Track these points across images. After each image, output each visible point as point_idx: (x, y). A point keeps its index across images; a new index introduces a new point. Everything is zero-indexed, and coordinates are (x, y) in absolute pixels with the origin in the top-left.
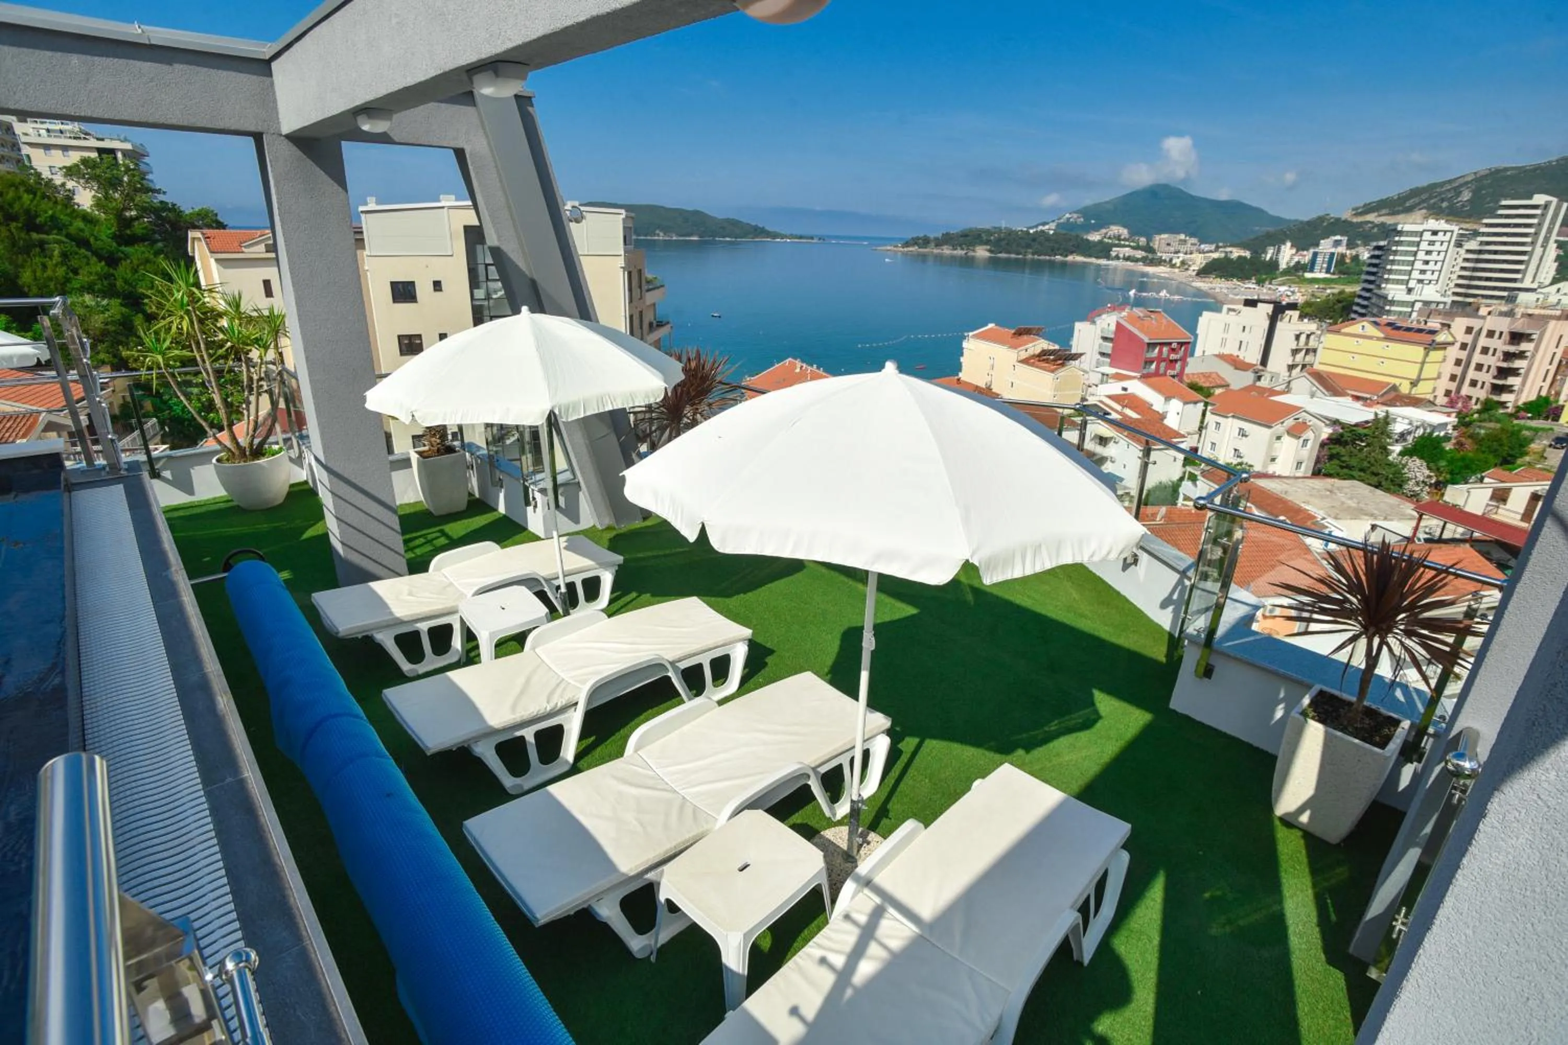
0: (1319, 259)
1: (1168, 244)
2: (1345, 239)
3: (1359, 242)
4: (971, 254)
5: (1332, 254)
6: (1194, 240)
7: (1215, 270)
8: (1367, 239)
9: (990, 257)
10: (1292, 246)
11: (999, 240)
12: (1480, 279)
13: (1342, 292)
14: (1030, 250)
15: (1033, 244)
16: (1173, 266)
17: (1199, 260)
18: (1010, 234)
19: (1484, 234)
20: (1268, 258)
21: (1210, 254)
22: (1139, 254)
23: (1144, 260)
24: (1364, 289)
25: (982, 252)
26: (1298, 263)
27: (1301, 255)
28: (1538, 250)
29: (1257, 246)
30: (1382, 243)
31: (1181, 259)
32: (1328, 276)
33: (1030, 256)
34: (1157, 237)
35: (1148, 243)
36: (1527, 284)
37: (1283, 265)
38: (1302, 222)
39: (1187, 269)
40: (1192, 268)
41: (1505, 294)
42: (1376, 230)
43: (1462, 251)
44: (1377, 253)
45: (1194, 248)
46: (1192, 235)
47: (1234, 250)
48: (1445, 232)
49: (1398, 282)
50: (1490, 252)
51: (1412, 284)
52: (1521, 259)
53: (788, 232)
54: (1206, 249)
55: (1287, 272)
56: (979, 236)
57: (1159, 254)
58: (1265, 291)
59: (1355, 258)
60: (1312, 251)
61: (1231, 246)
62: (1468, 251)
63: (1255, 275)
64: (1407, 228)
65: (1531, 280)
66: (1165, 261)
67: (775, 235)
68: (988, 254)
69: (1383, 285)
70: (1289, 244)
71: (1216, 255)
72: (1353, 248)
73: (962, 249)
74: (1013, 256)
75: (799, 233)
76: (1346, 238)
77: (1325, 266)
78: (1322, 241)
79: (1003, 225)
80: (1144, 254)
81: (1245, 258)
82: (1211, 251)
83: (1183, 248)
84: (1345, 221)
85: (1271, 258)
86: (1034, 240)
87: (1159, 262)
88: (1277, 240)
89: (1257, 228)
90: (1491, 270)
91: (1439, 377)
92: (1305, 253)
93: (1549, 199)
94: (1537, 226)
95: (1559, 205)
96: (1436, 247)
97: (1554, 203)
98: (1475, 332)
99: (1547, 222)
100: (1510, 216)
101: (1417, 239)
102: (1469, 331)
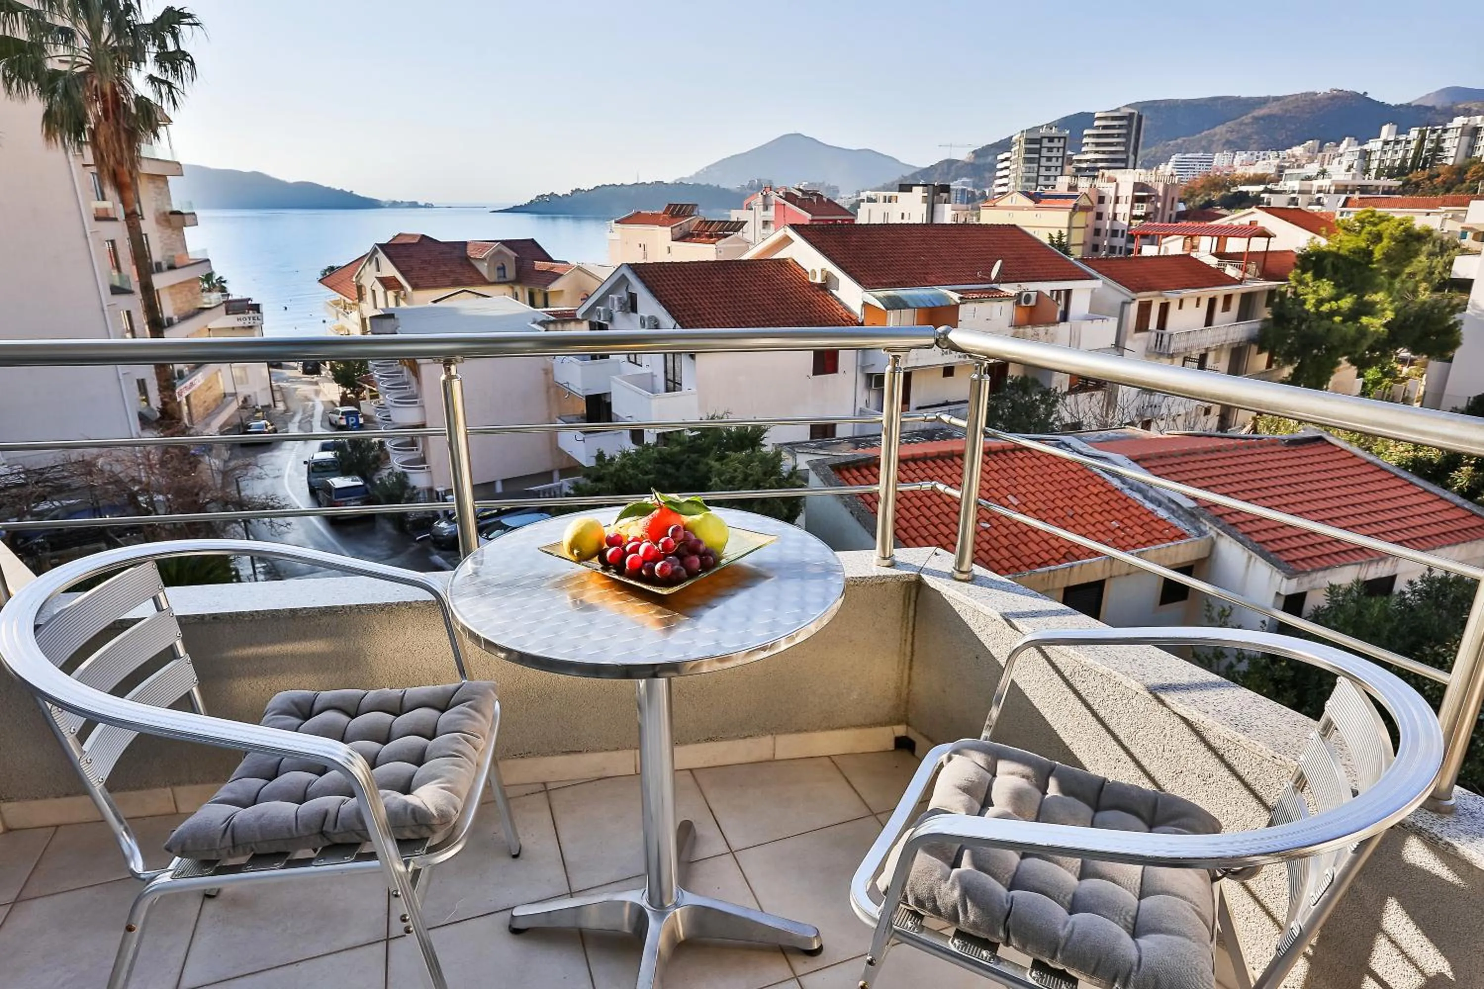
91: (1087, 226)
93: (1133, 111)
94: (1127, 136)
95: (1140, 118)
96: (1054, 153)
97: (1136, 116)
98: (1107, 200)
99: (1134, 133)
100: (1105, 127)
101: (1038, 146)
102: (1101, 200)
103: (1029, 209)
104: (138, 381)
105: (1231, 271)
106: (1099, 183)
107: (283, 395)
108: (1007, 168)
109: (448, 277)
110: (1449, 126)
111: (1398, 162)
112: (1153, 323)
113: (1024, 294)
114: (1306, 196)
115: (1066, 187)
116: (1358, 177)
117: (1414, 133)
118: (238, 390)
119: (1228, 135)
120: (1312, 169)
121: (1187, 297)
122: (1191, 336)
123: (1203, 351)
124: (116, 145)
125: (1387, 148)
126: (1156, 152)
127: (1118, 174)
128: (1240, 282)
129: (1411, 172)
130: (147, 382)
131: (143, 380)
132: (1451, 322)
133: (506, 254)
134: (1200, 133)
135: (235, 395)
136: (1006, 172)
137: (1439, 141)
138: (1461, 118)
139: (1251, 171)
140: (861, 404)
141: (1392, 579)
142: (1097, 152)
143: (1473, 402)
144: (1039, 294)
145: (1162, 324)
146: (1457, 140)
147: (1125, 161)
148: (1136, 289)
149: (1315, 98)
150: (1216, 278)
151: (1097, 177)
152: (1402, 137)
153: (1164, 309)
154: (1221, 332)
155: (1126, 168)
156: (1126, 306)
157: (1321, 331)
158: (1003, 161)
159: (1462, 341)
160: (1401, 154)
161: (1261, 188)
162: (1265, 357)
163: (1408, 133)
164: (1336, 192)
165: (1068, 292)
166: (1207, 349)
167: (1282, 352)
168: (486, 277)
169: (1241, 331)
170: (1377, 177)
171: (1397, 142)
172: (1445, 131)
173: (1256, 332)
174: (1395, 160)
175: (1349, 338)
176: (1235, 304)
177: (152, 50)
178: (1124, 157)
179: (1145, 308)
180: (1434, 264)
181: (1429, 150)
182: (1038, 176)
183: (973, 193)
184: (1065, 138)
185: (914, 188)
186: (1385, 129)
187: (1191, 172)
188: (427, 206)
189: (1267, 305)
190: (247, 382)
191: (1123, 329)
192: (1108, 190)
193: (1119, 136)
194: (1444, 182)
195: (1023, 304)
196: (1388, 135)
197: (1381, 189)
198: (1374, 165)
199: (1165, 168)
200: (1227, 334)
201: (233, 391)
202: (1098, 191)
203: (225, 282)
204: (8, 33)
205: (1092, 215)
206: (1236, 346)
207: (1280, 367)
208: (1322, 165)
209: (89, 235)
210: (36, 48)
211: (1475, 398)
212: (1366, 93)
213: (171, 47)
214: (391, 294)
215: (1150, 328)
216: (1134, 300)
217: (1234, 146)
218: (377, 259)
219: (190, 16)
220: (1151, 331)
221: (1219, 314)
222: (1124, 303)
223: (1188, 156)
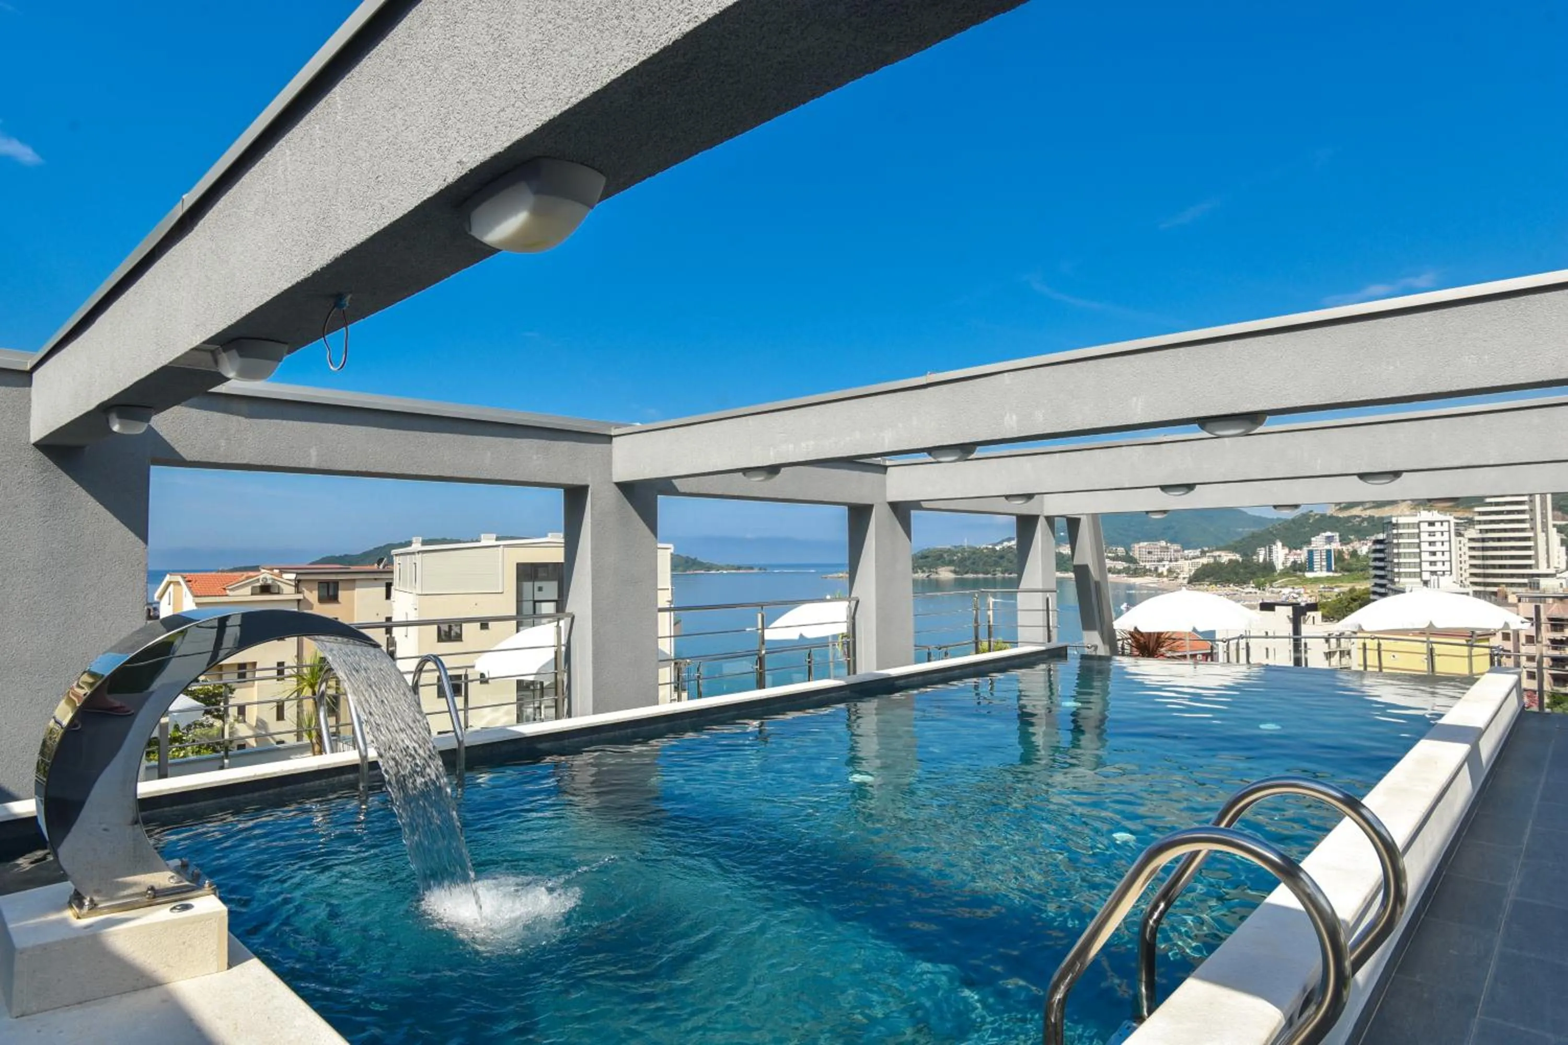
0: (1317, 558)
1: (1150, 553)
2: (1336, 535)
3: (1352, 537)
4: (933, 576)
5: (1329, 551)
6: (1176, 547)
7: (1208, 577)
8: (1361, 534)
9: (956, 579)
10: (1283, 545)
11: (963, 560)
12: (1494, 567)
13: (1352, 590)
14: (1000, 569)
15: (1001, 561)
16: (1160, 575)
17: (1187, 568)
18: (974, 553)
19: (1480, 522)
20: (1261, 560)
21: (1197, 560)
22: (1120, 565)
23: (1126, 571)
24: (1376, 585)
25: (945, 574)
26: (1295, 562)
27: (1295, 554)
28: (1541, 537)
29: (1247, 546)
30: (1381, 536)
31: (1167, 567)
32: (1331, 574)
33: (999, 575)
34: (1137, 546)
35: (1127, 553)
36: (1543, 569)
37: (1279, 567)
38: (1286, 521)
39: (1176, 578)
40: (1181, 576)
41: (1525, 581)
42: (1365, 524)
43: (1464, 540)
44: (1378, 547)
45: (1179, 555)
46: (1173, 541)
47: (1223, 554)
48: (1442, 522)
49: (1409, 575)
50: (1493, 539)
51: (1426, 576)
52: (1526, 545)
53: (723, 563)
54: (1191, 555)
55: (1286, 573)
56: (941, 556)
57: (1141, 564)
58: (1268, 594)
59: (1354, 554)
60: (1305, 549)
61: (1218, 549)
62: (1471, 540)
63: (1251, 579)
64: (1402, 520)
65: (1546, 565)
66: (1150, 570)
67: (709, 567)
68: (952, 576)
69: (1396, 580)
70: (1279, 544)
71: (1204, 561)
72: (1348, 543)
73: (924, 572)
74: (981, 576)
75: (737, 563)
76: (1338, 534)
77: (1324, 563)
78: (1313, 539)
79: (965, 543)
80: (1125, 565)
81: (1237, 561)
82: (1197, 557)
83: (1166, 556)
84: (1331, 517)
85: (1265, 560)
86: (1002, 557)
87: (1145, 572)
88: (1266, 538)
89: (1240, 530)
90: (1501, 557)
92: (1298, 551)
96: (1438, 537)
101: (1415, 531)
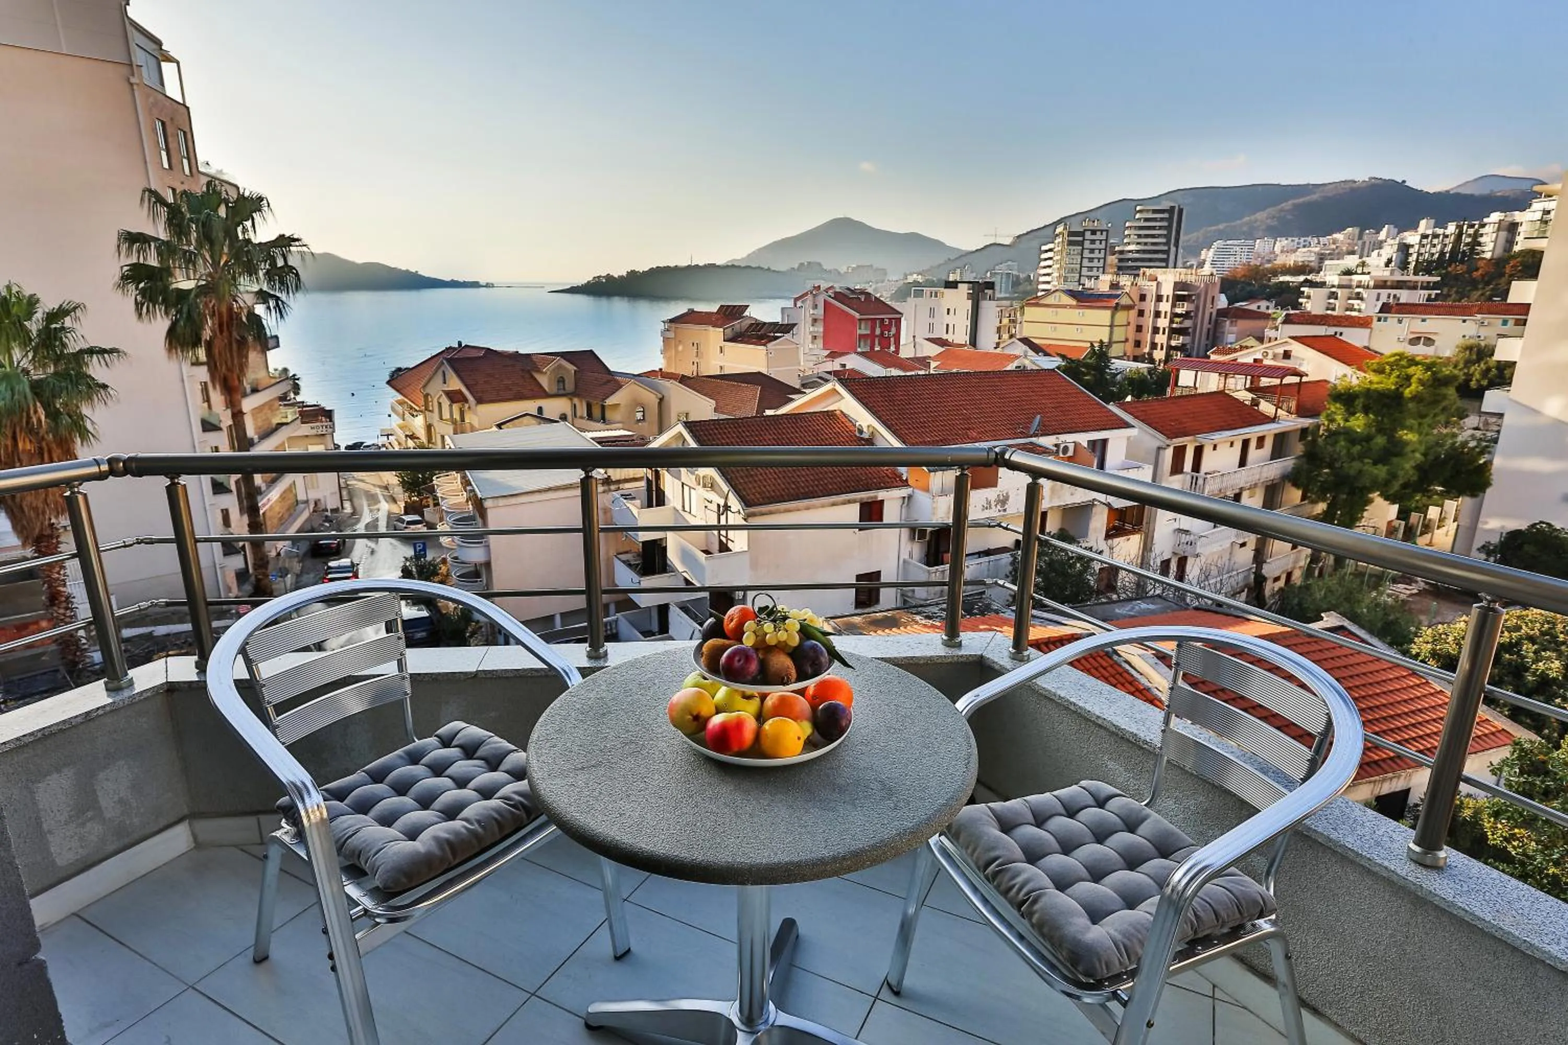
0: (998, 280)
28: (1173, 249)
45: (884, 277)
51: (1083, 280)
82: (900, 279)
83: (874, 278)
91: (1129, 324)
93: (1173, 205)
94: (1169, 228)
95: (1181, 211)
96: (1097, 245)
97: (1177, 209)
98: (1148, 298)
99: (1175, 225)
100: (1146, 220)
101: (1080, 239)
102: (1143, 298)
103: (1071, 307)
104: (222, 510)
105: (1266, 407)
106: (1140, 281)
107: (349, 493)
108: (1050, 258)
109: (510, 390)
110: (1486, 220)
111: (1436, 256)
112: (1188, 465)
113: (1062, 446)
114: (1346, 291)
115: (1108, 284)
116: (1396, 273)
117: (1451, 228)
118: (310, 497)
119: (1269, 221)
120: (1351, 261)
121: (1220, 443)
122: (1225, 478)
123: (1237, 491)
124: (228, 355)
125: (1425, 241)
126: (1198, 238)
127: (1159, 273)
128: (1274, 419)
129: (1450, 266)
130: (230, 511)
131: (227, 510)
132: (1481, 462)
133: (565, 369)
134: (1240, 219)
135: (307, 502)
136: (1049, 263)
137: (1477, 235)
138: (1498, 214)
139: (1291, 260)
140: (905, 556)
141: (1407, 792)
142: (1138, 243)
143: (1505, 538)
144: (1076, 445)
145: (1196, 467)
146: (1495, 235)
147: (1166, 261)
148: (1171, 435)
149: (1354, 185)
150: (1251, 416)
151: (1138, 275)
152: (1440, 231)
153: (1199, 451)
154: (1255, 471)
155: (1167, 267)
156: (1161, 452)
157: (1352, 472)
158: (1046, 251)
159: (1493, 482)
160: (1439, 247)
161: (1301, 278)
162: (1298, 494)
163: (1446, 228)
164: (1376, 287)
165: (1104, 442)
166: (1242, 489)
167: (1316, 489)
168: (546, 389)
169: (1275, 469)
170: (1415, 273)
171: (1436, 236)
172: (1483, 226)
173: (1289, 469)
174: (1433, 254)
175: (1380, 480)
176: (1269, 443)
177: (264, 267)
178: (1166, 248)
179: (1179, 452)
180: (1471, 372)
181: (1467, 244)
182: (1081, 267)
183: (1018, 277)
184: (1107, 231)
185: (960, 285)
186: (1423, 223)
187: (1232, 258)
188: (488, 286)
189: (1300, 440)
190: (318, 487)
191: (1159, 472)
192: (1150, 288)
193: (1161, 228)
194: (1483, 276)
195: (1061, 455)
196: (1427, 228)
197: (1419, 284)
198: (1412, 259)
199: (1206, 255)
200: (1261, 473)
201: (305, 499)
202: (1140, 289)
203: (298, 379)
204: (141, 261)
205: (1133, 313)
206: (1268, 484)
207: (1314, 502)
208: (1360, 258)
209: (185, 378)
210: (164, 273)
211: (1508, 533)
212: (1404, 182)
213: (280, 263)
214: (456, 407)
215: (1185, 470)
216: (1168, 446)
217: (1275, 232)
218: (444, 372)
219: (298, 240)
220: (1187, 473)
221: (1253, 453)
222: (1159, 448)
223: (1229, 242)
